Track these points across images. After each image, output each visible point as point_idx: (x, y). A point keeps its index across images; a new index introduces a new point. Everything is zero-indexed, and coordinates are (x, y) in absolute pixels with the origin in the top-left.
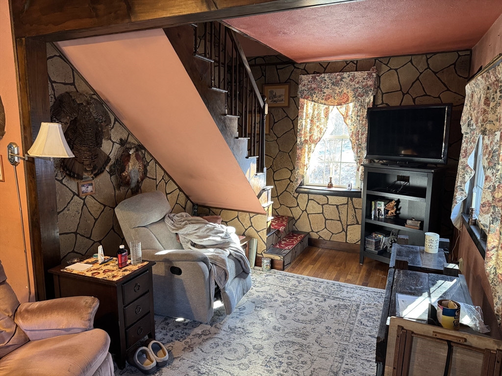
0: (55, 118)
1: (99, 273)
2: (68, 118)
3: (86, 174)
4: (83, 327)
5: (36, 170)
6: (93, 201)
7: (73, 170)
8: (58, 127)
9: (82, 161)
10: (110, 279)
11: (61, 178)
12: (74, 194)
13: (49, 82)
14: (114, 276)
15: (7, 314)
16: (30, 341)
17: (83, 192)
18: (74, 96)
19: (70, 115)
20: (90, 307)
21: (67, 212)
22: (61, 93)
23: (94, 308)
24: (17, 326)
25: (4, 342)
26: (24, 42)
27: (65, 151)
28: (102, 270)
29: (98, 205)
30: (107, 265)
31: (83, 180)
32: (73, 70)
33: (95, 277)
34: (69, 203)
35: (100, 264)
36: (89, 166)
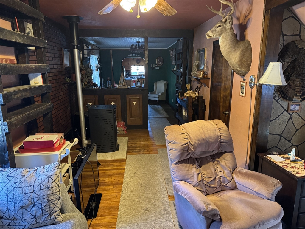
0: (281, 59)
1: (288, 167)
2: (290, 58)
3: (296, 98)
4: (268, 197)
5: (262, 92)
6: (298, 117)
7: (286, 94)
8: (279, 65)
9: (295, 89)
10: (295, 174)
11: (278, 99)
12: (285, 110)
13: (281, 36)
14: (298, 173)
15: (230, 170)
16: (237, 189)
17: (291, 110)
18: (298, 43)
19: (292, 57)
20: (275, 186)
21: (277, 121)
22: (288, 42)
23: (277, 188)
24: (233, 178)
25: (225, 183)
26: (270, 12)
27: (281, 81)
28: (291, 165)
29: (301, 120)
30: (295, 163)
31: (293, 102)
32: (301, 25)
33: (284, 168)
34: (280, 115)
35: (291, 161)
36: (299, 92)
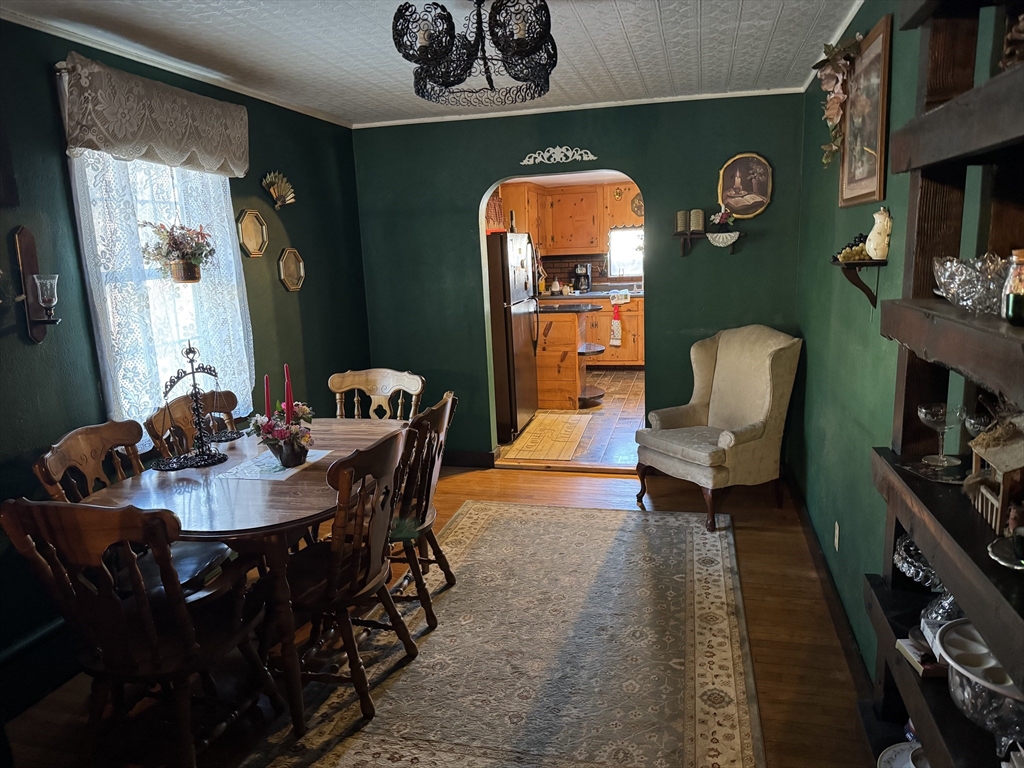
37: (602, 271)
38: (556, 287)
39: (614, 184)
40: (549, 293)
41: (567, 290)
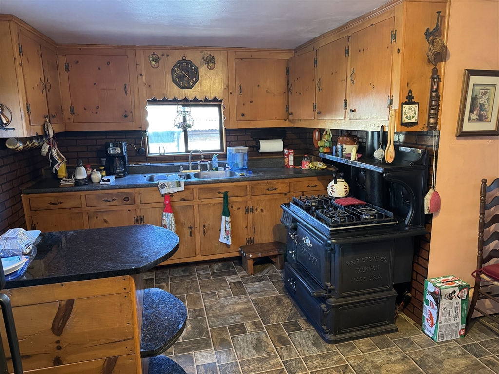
37: (139, 149)
38: (82, 173)
39: (149, 48)
40: (71, 182)
41: (97, 176)
